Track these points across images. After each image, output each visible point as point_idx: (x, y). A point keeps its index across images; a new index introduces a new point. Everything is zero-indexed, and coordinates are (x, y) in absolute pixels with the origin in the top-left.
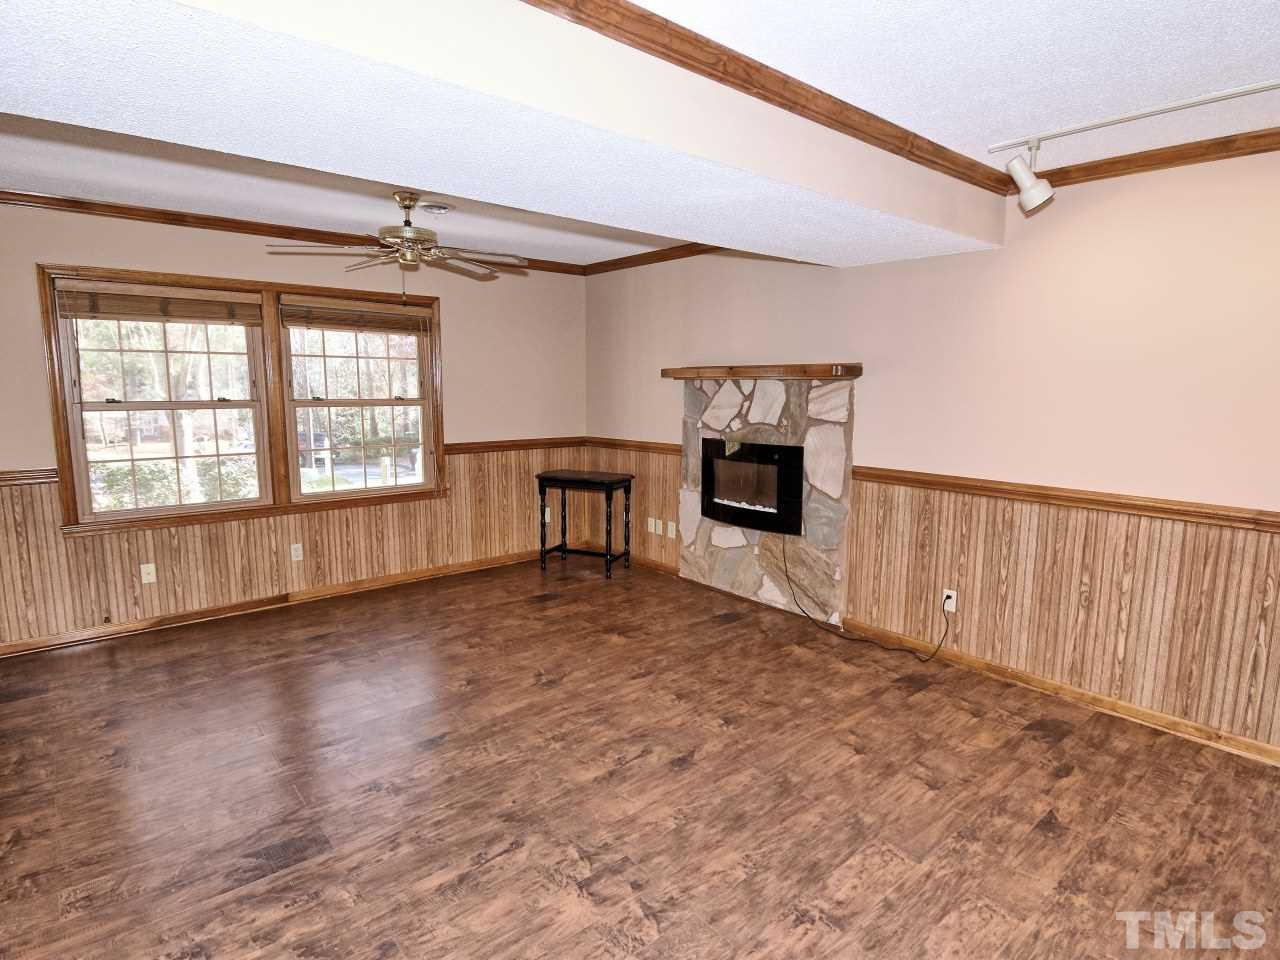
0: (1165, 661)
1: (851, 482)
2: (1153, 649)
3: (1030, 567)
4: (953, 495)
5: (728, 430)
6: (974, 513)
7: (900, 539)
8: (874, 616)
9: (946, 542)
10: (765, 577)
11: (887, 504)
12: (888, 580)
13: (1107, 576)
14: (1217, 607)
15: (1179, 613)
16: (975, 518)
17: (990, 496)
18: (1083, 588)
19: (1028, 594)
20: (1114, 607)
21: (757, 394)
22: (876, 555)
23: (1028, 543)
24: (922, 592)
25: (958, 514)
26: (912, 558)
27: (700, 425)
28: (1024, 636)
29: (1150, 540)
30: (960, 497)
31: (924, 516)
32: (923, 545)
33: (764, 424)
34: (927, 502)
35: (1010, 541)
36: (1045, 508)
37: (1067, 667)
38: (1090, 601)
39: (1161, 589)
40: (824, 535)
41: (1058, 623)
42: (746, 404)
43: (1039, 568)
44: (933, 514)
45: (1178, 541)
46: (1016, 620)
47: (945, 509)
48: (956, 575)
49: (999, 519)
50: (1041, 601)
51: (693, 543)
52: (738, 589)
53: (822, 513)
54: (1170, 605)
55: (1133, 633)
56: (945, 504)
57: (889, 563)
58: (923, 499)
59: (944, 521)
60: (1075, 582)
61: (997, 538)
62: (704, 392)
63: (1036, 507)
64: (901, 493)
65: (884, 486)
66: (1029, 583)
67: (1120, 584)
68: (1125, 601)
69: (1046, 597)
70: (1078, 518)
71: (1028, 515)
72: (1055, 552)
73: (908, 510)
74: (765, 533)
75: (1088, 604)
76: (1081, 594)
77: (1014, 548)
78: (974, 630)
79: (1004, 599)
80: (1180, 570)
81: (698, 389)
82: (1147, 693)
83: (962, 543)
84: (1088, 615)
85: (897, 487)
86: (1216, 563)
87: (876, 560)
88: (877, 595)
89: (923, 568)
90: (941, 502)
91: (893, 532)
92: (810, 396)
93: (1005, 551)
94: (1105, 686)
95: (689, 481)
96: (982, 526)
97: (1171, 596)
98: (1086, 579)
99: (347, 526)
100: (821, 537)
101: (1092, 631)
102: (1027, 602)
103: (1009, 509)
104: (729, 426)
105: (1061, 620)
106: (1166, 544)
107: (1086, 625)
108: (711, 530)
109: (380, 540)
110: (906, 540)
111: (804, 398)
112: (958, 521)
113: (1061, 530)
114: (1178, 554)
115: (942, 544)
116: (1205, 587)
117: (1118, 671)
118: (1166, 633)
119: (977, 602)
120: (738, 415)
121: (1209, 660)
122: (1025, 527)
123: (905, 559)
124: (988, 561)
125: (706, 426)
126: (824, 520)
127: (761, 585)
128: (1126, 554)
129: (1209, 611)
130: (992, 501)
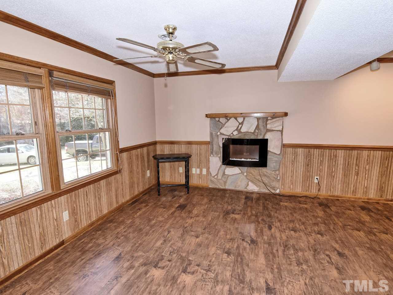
0: (377, 185)
1: (283, 148)
2: (374, 183)
3: (341, 167)
4: (318, 150)
5: (232, 135)
6: (325, 154)
7: (300, 164)
8: (291, 188)
9: (315, 163)
10: (250, 182)
11: (296, 155)
12: (296, 177)
13: (362, 166)
14: (389, 170)
15: (380, 173)
16: (325, 155)
17: (329, 149)
18: (356, 170)
19: (341, 174)
20: (364, 174)
21: (245, 122)
22: (292, 170)
23: (341, 161)
24: (308, 178)
25: (319, 155)
26: (304, 169)
27: (219, 133)
28: (340, 186)
29: (373, 156)
30: (320, 150)
31: (308, 157)
32: (308, 165)
33: (248, 132)
34: (309, 152)
35: (336, 161)
36: (346, 151)
37: (352, 192)
38: (358, 174)
39: (376, 168)
40: (274, 166)
41: (349, 180)
42: (240, 126)
43: (344, 167)
44: (311, 156)
45: (380, 156)
46: (337, 181)
47: (315, 154)
48: (319, 172)
49: (332, 155)
50: (345, 175)
51: (217, 175)
52: (238, 188)
53: (273, 159)
54: (378, 171)
55: (369, 179)
56: (315, 152)
57: (296, 172)
58: (308, 152)
59: (315, 157)
60: (354, 169)
61: (331, 160)
62: (220, 122)
63: (343, 151)
64: (300, 150)
65: (294, 149)
66: (341, 171)
67: (366, 168)
68: (367, 172)
69: (346, 174)
70: (355, 153)
71: (341, 153)
72: (348, 162)
73: (303, 155)
74: (249, 168)
75: (357, 174)
76: (356, 172)
77: (337, 162)
78: (325, 186)
79: (334, 177)
80: (380, 162)
81: (218, 121)
82: (372, 193)
83: (321, 163)
84: (357, 177)
85: (299, 149)
86: (389, 159)
87: (292, 171)
88: (292, 182)
89: (308, 171)
90: (314, 152)
91: (298, 162)
92: (267, 123)
93: (334, 163)
94: (362, 194)
95: (214, 153)
96: (327, 158)
97: (378, 169)
98: (357, 168)
99: (87, 196)
100: (273, 167)
101: (358, 181)
102: (340, 176)
103: (335, 152)
104: (232, 133)
105: (350, 180)
106: (377, 157)
107: (357, 179)
108: (225, 169)
109: (99, 199)
110: (302, 164)
111: (265, 123)
112: (319, 157)
113: (350, 156)
114: (380, 159)
115: (314, 164)
116: (386, 166)
117: (365, 190)
118: (377, 178)
119: (325, 178)
120: (237, 130)
121: (387, 183)
122: (340, 156)
123: (302, 169)
124: (329, 167)
125: (221, 134)
126: (274, 161)
127: (248, 185)
128: (367, 160)
129: (387, 171)
130: (330, 150)
